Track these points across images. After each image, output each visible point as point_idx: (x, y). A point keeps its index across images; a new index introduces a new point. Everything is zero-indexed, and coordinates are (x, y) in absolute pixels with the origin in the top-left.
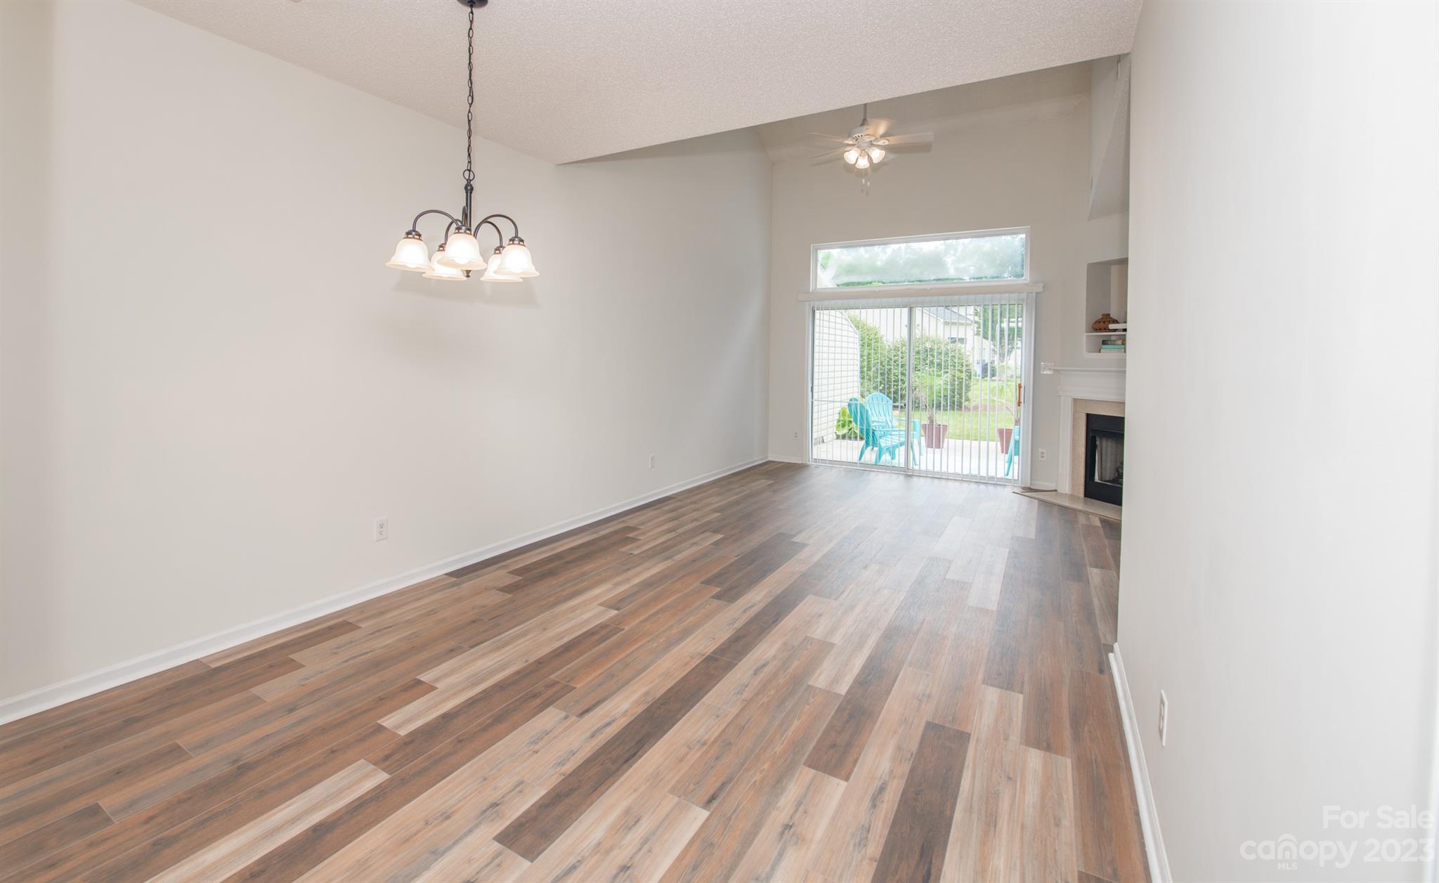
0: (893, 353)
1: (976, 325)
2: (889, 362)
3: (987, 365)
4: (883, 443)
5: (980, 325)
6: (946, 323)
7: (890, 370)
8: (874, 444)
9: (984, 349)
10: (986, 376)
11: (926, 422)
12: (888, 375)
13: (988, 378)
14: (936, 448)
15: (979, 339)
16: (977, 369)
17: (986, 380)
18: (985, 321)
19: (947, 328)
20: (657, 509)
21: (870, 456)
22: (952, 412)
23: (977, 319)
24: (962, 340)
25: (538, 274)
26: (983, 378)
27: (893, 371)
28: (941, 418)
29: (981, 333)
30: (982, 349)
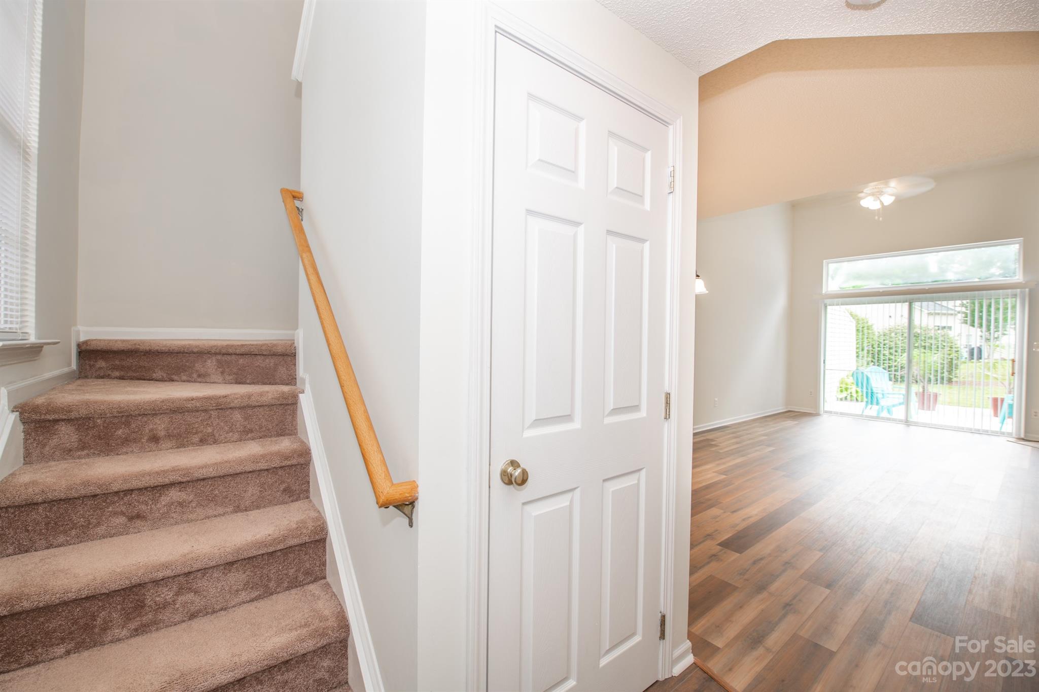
0: (882, 338)
1: (963, 315)
2: (879, 345)
3: (973, 349)
4: (883, 402)
5: (967, 315)
6: (929, 314)
7: (879, 351)
8: (878, 403)
9: (971, 335)
10: (973, 359)
11: (921, 390)
12: (878, 355)
13: (975, 360)
14: (927, 410)
15: (966, 328)
16: (965, 354)
17: (973, 362)
18: (973, 311)
19: (931, 318)
20: (722, 431)
21: (873, 410)
22: (941, 385)
23: (964, 309)
24: (950, 328)
25: (707, 292)
26: (970, 360)
27: (882, 352)
28: (933, 389)
29: (969, 322)
30: (969, 336)
